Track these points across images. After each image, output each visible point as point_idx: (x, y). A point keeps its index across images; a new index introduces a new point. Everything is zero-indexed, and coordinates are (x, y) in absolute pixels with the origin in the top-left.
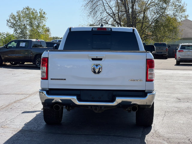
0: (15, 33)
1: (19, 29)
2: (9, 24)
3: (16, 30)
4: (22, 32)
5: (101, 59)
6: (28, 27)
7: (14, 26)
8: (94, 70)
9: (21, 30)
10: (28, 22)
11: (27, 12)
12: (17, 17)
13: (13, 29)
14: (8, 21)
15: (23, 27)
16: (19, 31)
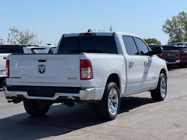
0: (170, 37)
1: (174, 33)
2: (165, 29)
3: (171, 35)
4: (177, 37)
5: (45, 61)
6: (183, 31)
7: (169, 31)
8: (40, 70)
9: (176, 35)
10: (183, 26)
11: (183, 17)
12: (172, 23)
13: (169, 34)
14: (164, 27)
15: (178, 31)
16: (174, 36)
